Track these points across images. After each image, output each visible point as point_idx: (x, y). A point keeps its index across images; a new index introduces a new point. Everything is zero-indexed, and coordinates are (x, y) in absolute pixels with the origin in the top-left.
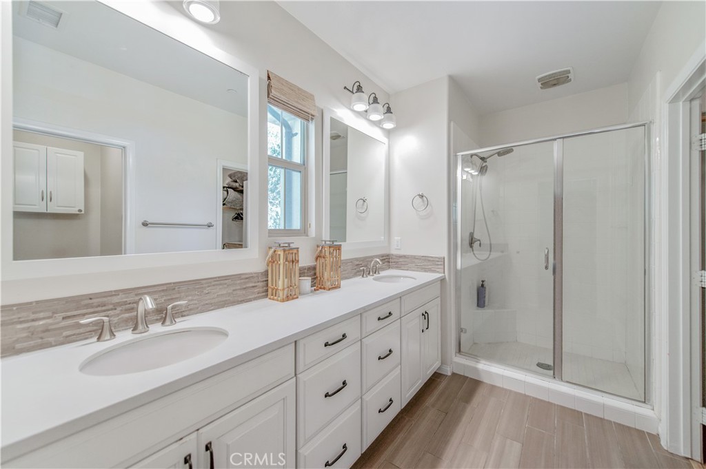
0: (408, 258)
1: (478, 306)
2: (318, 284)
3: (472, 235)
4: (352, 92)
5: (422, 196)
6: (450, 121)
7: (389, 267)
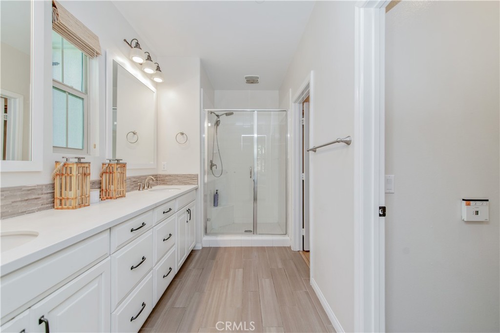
0: (172, 176)
1: (214, 206)
2: (105, 195)
3: (211, 162)
4: (130, 46)
5: (182, 134)
6: (201, 87)
7: (157, 184)
